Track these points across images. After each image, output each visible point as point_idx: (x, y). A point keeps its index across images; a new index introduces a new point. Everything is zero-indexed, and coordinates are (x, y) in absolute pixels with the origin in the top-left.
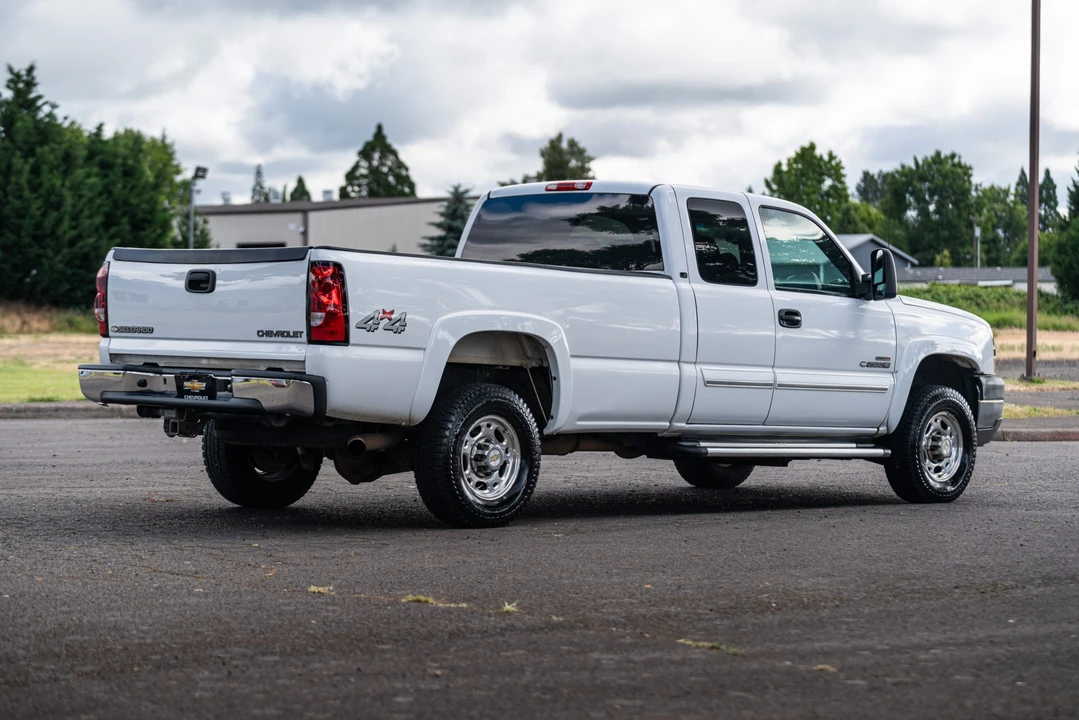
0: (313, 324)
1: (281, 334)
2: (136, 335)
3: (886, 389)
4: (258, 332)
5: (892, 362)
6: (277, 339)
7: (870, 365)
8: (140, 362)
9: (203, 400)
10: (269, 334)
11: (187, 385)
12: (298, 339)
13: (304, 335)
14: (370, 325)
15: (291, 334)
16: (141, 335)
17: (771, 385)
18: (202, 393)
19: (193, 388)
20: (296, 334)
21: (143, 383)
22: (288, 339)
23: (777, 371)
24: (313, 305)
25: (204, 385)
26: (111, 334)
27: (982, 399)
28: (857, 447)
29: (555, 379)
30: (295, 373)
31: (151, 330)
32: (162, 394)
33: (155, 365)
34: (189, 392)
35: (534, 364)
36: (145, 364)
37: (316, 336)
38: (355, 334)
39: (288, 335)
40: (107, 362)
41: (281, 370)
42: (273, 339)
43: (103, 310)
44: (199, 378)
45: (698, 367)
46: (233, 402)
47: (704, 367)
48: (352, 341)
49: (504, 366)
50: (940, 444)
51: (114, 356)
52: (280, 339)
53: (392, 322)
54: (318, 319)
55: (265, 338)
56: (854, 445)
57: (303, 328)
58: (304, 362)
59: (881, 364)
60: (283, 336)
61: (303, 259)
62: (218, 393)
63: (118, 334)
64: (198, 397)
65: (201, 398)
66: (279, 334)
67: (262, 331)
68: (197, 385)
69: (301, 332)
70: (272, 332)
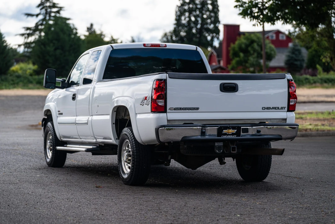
0: (291, 104)
1: (275, 108)
2: (187, 111)
4: (263, 108)
6: (272, 110)
8: (182, 123)
9: (234, 137)
10: (268, 108)
11: (225, 131)
12: (284, 110)
15: (280, 108)
16: (190, 111)
18: (233, 134)
19: (229, 132)
20: (282, 108)
22: (278, 110)
25: (236, 131)
26: (168, 111)
31: (197, 109)
34: (225, 134)
36: (185, 124)
37: (290, 109)
40: (166, 123)
42: (270, 110)
43: (163, 100)
44: (233, 128)
51: (168, 121)
52: (274, 110)
54: (293, 102)
55: (266, 110)
57: (286, 105)
58: (286, 119)
60: (276, 109)
61: (284, 78)
62: (242, 134)
63: (174, 111)
64: (230, 136)
65: (232, 136)
66: (273, 108)
67: (265, 108)
68: (231, 131)
69: (285, 108)
70: (270, 108)
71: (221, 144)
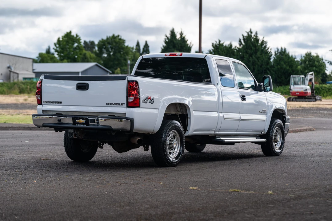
0: (129, 101)
1: (116, 104)
2: (55, 104)
3: (265, 120)
4: (107, 103)
5: (266, 111)
6: (114, 106)
7: (261, 112)
8: (55, 113)
9: (85, 126)
10: (111, 104)
11: (77, 121)
12: (123, 106)
13: (125, 105)
14: (145, 101)
15: (120, 104)
16: (56, 104)
17: (239, 119)
18: (83, 124)
19: (80, 122)
20: (122, 104)
21: (59, 120)
22: (119, 106)
23: (241, 114)
24: (129, 95)
25: (85, 121)
26: (43, 104)
27: (286, 123)
28: (256, 139)
29: (189, 118)
30: (121, 117)
31: (61, 103)
32: (67, 124)
33: (61, 114)
34: (78, 123)
35: (180, 113)
36: (56, 114)
37: (130, 105)
38: (142, 104)
39: (119, 104)
40: (41, 113)
41: (114, 116)
42: (113, 106)
43: (40, 96)
44: (83, 119)
45: (222, 113)
46: (99, 126)
47: (224, 113)
48: (141, 107)
49: (170, 114)
50: (277, 137)
51: (43, 111)
52: (116, 106)
53: (151, 100)
54: (131, 99)
55: (109, 105)
56: (256, 138)
57: (125, 102)
58: (126, 113)
59: (263, 112)
60: (117, 105)
61: (125, 80)
62: (90, 124)
63: (46, 104)
64: (82, 125)
65: (83, 125)
66: (115, 104)
67: (108, 103)
68: (81, 121)
69: (124, 104)
70: (112, 103)
71: (72, 131)
